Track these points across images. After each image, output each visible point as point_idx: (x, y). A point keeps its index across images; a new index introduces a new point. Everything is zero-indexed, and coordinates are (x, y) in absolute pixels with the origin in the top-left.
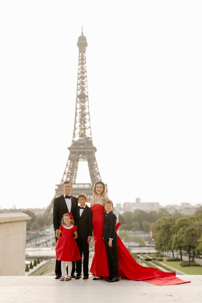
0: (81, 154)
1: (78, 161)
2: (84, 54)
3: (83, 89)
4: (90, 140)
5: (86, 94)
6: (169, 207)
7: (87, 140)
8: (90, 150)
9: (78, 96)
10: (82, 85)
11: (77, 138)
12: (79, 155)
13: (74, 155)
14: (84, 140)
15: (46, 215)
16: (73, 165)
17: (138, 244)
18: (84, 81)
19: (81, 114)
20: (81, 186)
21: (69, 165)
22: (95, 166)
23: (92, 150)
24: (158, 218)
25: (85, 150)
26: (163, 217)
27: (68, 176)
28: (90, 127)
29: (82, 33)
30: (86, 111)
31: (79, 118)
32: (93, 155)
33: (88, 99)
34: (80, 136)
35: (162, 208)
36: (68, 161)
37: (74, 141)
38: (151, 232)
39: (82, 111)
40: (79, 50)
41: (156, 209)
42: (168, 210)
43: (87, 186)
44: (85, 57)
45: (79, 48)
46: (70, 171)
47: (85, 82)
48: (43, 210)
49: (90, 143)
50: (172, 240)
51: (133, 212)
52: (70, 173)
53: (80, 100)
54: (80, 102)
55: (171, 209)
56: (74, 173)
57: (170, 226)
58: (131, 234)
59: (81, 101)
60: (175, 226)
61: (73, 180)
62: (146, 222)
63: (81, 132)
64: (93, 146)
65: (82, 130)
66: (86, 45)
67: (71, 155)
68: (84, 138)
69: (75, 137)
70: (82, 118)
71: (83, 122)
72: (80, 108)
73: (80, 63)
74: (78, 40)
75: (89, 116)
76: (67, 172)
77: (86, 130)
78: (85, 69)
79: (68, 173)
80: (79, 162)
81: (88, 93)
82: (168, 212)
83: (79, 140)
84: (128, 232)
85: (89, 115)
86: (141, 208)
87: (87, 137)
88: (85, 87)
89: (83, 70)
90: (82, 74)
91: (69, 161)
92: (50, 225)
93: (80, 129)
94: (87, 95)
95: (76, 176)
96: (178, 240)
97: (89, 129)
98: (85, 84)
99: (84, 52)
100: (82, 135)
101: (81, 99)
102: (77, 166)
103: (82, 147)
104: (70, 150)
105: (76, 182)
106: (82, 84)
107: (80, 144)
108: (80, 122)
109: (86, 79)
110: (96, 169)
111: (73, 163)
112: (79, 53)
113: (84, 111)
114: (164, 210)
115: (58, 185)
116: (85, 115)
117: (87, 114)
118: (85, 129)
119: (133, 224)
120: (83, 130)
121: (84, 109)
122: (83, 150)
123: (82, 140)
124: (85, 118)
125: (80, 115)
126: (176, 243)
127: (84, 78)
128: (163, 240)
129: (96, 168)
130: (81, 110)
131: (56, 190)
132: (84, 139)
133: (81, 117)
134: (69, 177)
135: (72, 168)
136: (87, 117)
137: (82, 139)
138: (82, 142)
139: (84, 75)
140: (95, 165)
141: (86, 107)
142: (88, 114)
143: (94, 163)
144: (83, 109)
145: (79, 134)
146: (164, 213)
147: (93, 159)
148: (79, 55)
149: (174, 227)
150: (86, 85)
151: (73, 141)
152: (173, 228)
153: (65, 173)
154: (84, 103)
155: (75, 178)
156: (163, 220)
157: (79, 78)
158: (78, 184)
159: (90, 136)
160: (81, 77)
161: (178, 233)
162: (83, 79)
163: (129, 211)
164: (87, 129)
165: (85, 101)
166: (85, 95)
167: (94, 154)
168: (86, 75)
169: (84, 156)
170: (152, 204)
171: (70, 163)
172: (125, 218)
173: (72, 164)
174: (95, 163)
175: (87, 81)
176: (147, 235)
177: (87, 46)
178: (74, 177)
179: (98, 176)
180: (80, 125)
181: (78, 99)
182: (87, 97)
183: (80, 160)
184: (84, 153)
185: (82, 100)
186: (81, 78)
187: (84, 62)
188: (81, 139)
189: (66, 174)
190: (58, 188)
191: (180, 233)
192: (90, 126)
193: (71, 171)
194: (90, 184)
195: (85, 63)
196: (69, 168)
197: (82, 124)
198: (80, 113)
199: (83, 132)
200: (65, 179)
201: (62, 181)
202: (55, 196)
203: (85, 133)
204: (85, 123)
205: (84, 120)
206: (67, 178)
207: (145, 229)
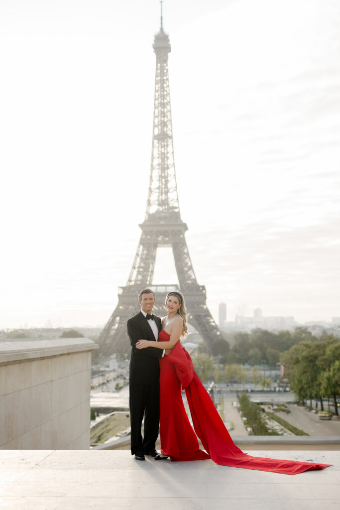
0: (161, 235)
1: (156, 246)
2: (165, 65)
3: (164, 124)
4: (176, 210)
5: (169, 133)
6: (311, 324)
7: (170, 211)
8: (176, 228)
9: (155, 137)
10: (161, 117)
11: (154, 209)
12: (158, 236)
13: (148, 237)
14: (165, 211)
15: (103, 339)
16: (147, 255)
17: (259, 387)
18: (165, 110)
19: (160, 167)
20: (161, 290)
21: (141, 254)
22: (185, 256)
23: (180, 228)
24: (293, 344)
25: (168, 228)
26: (303, 342)
27: (139, 272)
28: (176, 189)
29: (162, 29)
30: (170, 162)
31: (158, 174)
32: (182, 236)
33: (172, 142)
34: (159, 205)
35: (299, 326)
36: (139, 247)
37: (149, 213)
38: (282, 368)
39: (162, 161)
40: (157, 58)
41: (289, 327)
42: (309, 330)
44: (167, 70)
45: (156, 55)
46: (142, 265)
47: (167, 112)
48: (98, 329)
49: (177, 215)
50: (321, 381)
51: (249, 332)
52: (142, 267)
53: (158, 143)
54: (158, 147)
55: (314, 327)
56: (149, 268)
57: (316, 357)
58: (247, 370)
59: (161, 144)
60: (325, 357)
61: (149, 279)
62: (273, 351)
63: (160, 197)
64: (181, 221)
65: (162, 195)
66: (168, 49)
67: (144, 237)
68: (166, 207)
69: (151, 205)
70: (162, 173)
71: (163, 180)
72: (158, 158)
73: (158, 80)
74: (155, 41)
75: (175, 171)
76: (137, 266)
77: (169, 194)
78: (166, 91)
79: (139, 267)
80: (158, 249)
81: (171, 131)
82: (310, 333)
83: (158, 212)
84: (241, 366)
85: (175, 169)
86: (264, 327)
87: (171, 205)
88: (167, 121)
89: (163, 91)
90: (162, 99)
91: (142, 247)
92: (111, 354)
93: (159, 193)
94: (170, 135)
95: (152, 272)
96: (332, 381)
97: (175, 193)
98: (167, 117)
99: (165, 61)
100: (163, 203)
101: (160, 142)
102: (154, 255)
103: (162, 222)
104: (142, 229)
105: (153, 283)
106: (163, 115)
107: (160, 218)
108: (159, 181)
109: (168, 107)
110: (187, 260)
111: (148, 250)
112: (157, 63)
113: (166, 163)
114: (303, 329)
115: (123, 288)
116: (168, 168)
117: (170, 166)
118: (167, 193)
119: (251, 352)
120: (164, 195)
121: (166, 159)
122: (164, 228)
123: (162, 212)
124: (167, 173)
125: (159, 169)
126: (327, 387)
127: (166, 105)
128: (304, 381)
129: (186, 258)
130: (160, 161)
131: (119, 296)
132: (165, 209)
133: (160, 172)
134: (141, 275)
135: (147, 259)
136: (170, 171)
137: (163, 210)
138: (162, 215)
139: (165, 101)
140: (184, 254)
141: (169, 155)
142: (172, 166)
143: (184, 249)
144: (164, 158)
145: (158, 200)
146: (304, 335)
147: (181, 243)
148: (157, 66)
149: (325, 360)
150: (169, 118)
151: (147, 212)
152: (321, 361)
153: (134, 268)
154: (166, 148)
155: (151, 277)
156: (305, 348)
157: (157, 106)
158: (157, 286)
159: (176, 205)
160: (159, 105)
161: (332, 369)
162: (164, 108)
163: (243, 331)
164: (171, 193)
165: (167, 146)
166: (167, 134)
167: (183, 234)
168: (168, 100)
169: (167, 239)
170: (282, 319)
171: (143, 250)
173: (145, 252)
174: (186, 251)
175: (170, 111)
176: (274, 373)
177: (170, 51)
178: (150, 274)
179: (190, 272)
180: (159, 186)
181: (156, 141)
182: (171, 137)
183: (158, 245)
184: (165, 234)
185: (163, 143)
186: (161, 106)
187: (165, 78)
188: (161, 209)
189: (137, 270)
190: (123, 293)
191: (334, 370)
192: (176, 187)
193: (145, 263)
194: (176, 286)
195: (167, 79)
196: (141, 258)
197: (163, 184)
198: (159, 165)
199: (163, 198)
200: (134, 278)
201: (130, 281)
202: (118, 306)
203: (167, 199)
204: (167, 181)
205: (166, 177)
206: (137, 276)
207: (271, 362)
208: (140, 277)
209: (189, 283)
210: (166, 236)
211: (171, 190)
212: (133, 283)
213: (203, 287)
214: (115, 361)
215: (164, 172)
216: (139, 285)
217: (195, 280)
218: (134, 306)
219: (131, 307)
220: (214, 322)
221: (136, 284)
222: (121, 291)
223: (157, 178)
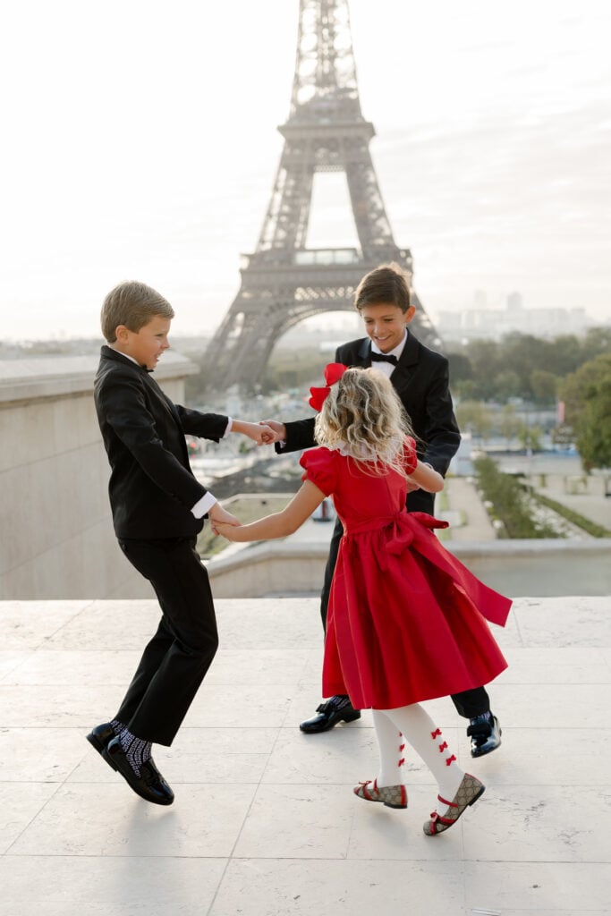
0: (322, 146)
1: (311, 171)
4: (352, 96)
7: (341, 97)
8: (352, 133)
11: (307, 93)
12: (316, 150)
13: (297, 152)
14: (330, 97)
15: (213, 356)
16: (295, 188)
17: (516, 445)
19: (318, 4)
20: (325, 258)
21: (284, 188)
22: (371, 189)
23: (360, 132)
24: (583, 360)
25: (336, 134)
26: (603, 356)
27: (280, 224)
28: (350, 52)
31: (314, 19)
32: (363, 149)
34: (319, 84)
35: (596, 326)
36: (279, 173)
37: (297, 102)
38: (561, 406)
41: (576, 328)
43: (345, 258)
46: (286, 209)
48: (202, 339)
49: (353, 107)
51: (497, 339)
52: (286, 215)
56: (299, 214)
58: (494, 411)
61: (299, 236)
62: (544, 374)
63: (320, 68)
64: (363, 119)
65: (323, 64)
67: (288, 151)
68: (332, 89)
69: (301, 87)
70: (322, 17)
71: (326, 32)
75: (348, 13)
76: (275, 211)
77: (338, 62)
79: (281, 214)
80: (317, 176)
83: (315, 99)
84: (483, 405)
85: (348, 7)
86: (526, 329)
87: (341, 86)
91: (284, 173)
92: (229, 386)
93: (317, 58)
95: (306, 223)
97: (349, 59)
100: (325, 80)
102: (308, 188)
103: (325, 121)
104: (283, 135)
105: (309, 245)
107: (320, 113)
108: (317, 33)
110: (375, 199)
111: (298, 180)
114: (603, 331)
115: (251, 257)
116: (334, 6)
118: (332, 58)
119: (501, 378)
120: (327, 63)
122: (329, 134)
123: (324, 99)
124: (333, 17)
125: (316, 7)
128: (606, 431)
129: (372, 194)
131: (242, 272)
132: (330, 93)
133: (319, 17)
134: (284, 229)
135: (294, 197)
136: (339, 13)
137: (325, 95)
138: (325, 105)
140: (369, 185)
143: (367, 176)
145: (316, 75)
146: (605, 343)
147: (362, 163)
151: (294, 101)
153: (269, 215)
155: (303, 232)
156: (608, 367)
158: (315, 251)
159: (351, 84)
163: (485, 337)
164: (342, 58)
167: (365, 144)
169: (334, 155)
170: (562, 313)
171: (287, 180)
172: (473, 361)
173: (292, 183)
174: (371, 179)
176: (545, 416)
178: (301, 226)
179: (381, 223)
180: (317, 45)
183: (318, 168)
184: (331, 145)
188: (322, 94)
189: (275, 219)
190: (250, 265)
192: (351, 47)
193: (291, 206)
194: (354, 250)
196: (284, 197)
197: (324, 41)
199: (326, 70)
200: (269, 236)
201: (262, 241)
202: (241, 292)
203: (333, 71)
204: (332, 35)
205: (329, 26)
206: (276, 233)
207: (540, 397)
208: (282, 234)
209: (379, 245)
210: (332, 150)
211: (341, 54)
212: (267, 246)
213: (408, 253)
214: (236, 398)
215: (327, 15)
216: (279, 250)
217: (390, 238)
218: (271, 291)
219: (266, 294)
220: (428, 320)
221: (274, 249)
222: (245, 264)
223: (313, 29)
